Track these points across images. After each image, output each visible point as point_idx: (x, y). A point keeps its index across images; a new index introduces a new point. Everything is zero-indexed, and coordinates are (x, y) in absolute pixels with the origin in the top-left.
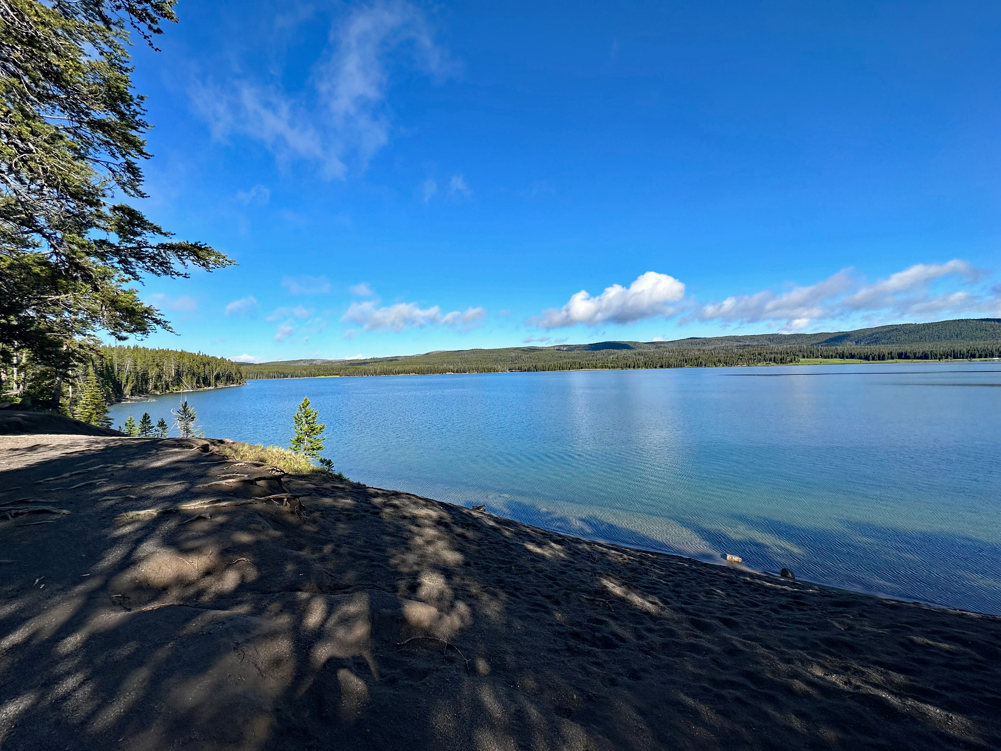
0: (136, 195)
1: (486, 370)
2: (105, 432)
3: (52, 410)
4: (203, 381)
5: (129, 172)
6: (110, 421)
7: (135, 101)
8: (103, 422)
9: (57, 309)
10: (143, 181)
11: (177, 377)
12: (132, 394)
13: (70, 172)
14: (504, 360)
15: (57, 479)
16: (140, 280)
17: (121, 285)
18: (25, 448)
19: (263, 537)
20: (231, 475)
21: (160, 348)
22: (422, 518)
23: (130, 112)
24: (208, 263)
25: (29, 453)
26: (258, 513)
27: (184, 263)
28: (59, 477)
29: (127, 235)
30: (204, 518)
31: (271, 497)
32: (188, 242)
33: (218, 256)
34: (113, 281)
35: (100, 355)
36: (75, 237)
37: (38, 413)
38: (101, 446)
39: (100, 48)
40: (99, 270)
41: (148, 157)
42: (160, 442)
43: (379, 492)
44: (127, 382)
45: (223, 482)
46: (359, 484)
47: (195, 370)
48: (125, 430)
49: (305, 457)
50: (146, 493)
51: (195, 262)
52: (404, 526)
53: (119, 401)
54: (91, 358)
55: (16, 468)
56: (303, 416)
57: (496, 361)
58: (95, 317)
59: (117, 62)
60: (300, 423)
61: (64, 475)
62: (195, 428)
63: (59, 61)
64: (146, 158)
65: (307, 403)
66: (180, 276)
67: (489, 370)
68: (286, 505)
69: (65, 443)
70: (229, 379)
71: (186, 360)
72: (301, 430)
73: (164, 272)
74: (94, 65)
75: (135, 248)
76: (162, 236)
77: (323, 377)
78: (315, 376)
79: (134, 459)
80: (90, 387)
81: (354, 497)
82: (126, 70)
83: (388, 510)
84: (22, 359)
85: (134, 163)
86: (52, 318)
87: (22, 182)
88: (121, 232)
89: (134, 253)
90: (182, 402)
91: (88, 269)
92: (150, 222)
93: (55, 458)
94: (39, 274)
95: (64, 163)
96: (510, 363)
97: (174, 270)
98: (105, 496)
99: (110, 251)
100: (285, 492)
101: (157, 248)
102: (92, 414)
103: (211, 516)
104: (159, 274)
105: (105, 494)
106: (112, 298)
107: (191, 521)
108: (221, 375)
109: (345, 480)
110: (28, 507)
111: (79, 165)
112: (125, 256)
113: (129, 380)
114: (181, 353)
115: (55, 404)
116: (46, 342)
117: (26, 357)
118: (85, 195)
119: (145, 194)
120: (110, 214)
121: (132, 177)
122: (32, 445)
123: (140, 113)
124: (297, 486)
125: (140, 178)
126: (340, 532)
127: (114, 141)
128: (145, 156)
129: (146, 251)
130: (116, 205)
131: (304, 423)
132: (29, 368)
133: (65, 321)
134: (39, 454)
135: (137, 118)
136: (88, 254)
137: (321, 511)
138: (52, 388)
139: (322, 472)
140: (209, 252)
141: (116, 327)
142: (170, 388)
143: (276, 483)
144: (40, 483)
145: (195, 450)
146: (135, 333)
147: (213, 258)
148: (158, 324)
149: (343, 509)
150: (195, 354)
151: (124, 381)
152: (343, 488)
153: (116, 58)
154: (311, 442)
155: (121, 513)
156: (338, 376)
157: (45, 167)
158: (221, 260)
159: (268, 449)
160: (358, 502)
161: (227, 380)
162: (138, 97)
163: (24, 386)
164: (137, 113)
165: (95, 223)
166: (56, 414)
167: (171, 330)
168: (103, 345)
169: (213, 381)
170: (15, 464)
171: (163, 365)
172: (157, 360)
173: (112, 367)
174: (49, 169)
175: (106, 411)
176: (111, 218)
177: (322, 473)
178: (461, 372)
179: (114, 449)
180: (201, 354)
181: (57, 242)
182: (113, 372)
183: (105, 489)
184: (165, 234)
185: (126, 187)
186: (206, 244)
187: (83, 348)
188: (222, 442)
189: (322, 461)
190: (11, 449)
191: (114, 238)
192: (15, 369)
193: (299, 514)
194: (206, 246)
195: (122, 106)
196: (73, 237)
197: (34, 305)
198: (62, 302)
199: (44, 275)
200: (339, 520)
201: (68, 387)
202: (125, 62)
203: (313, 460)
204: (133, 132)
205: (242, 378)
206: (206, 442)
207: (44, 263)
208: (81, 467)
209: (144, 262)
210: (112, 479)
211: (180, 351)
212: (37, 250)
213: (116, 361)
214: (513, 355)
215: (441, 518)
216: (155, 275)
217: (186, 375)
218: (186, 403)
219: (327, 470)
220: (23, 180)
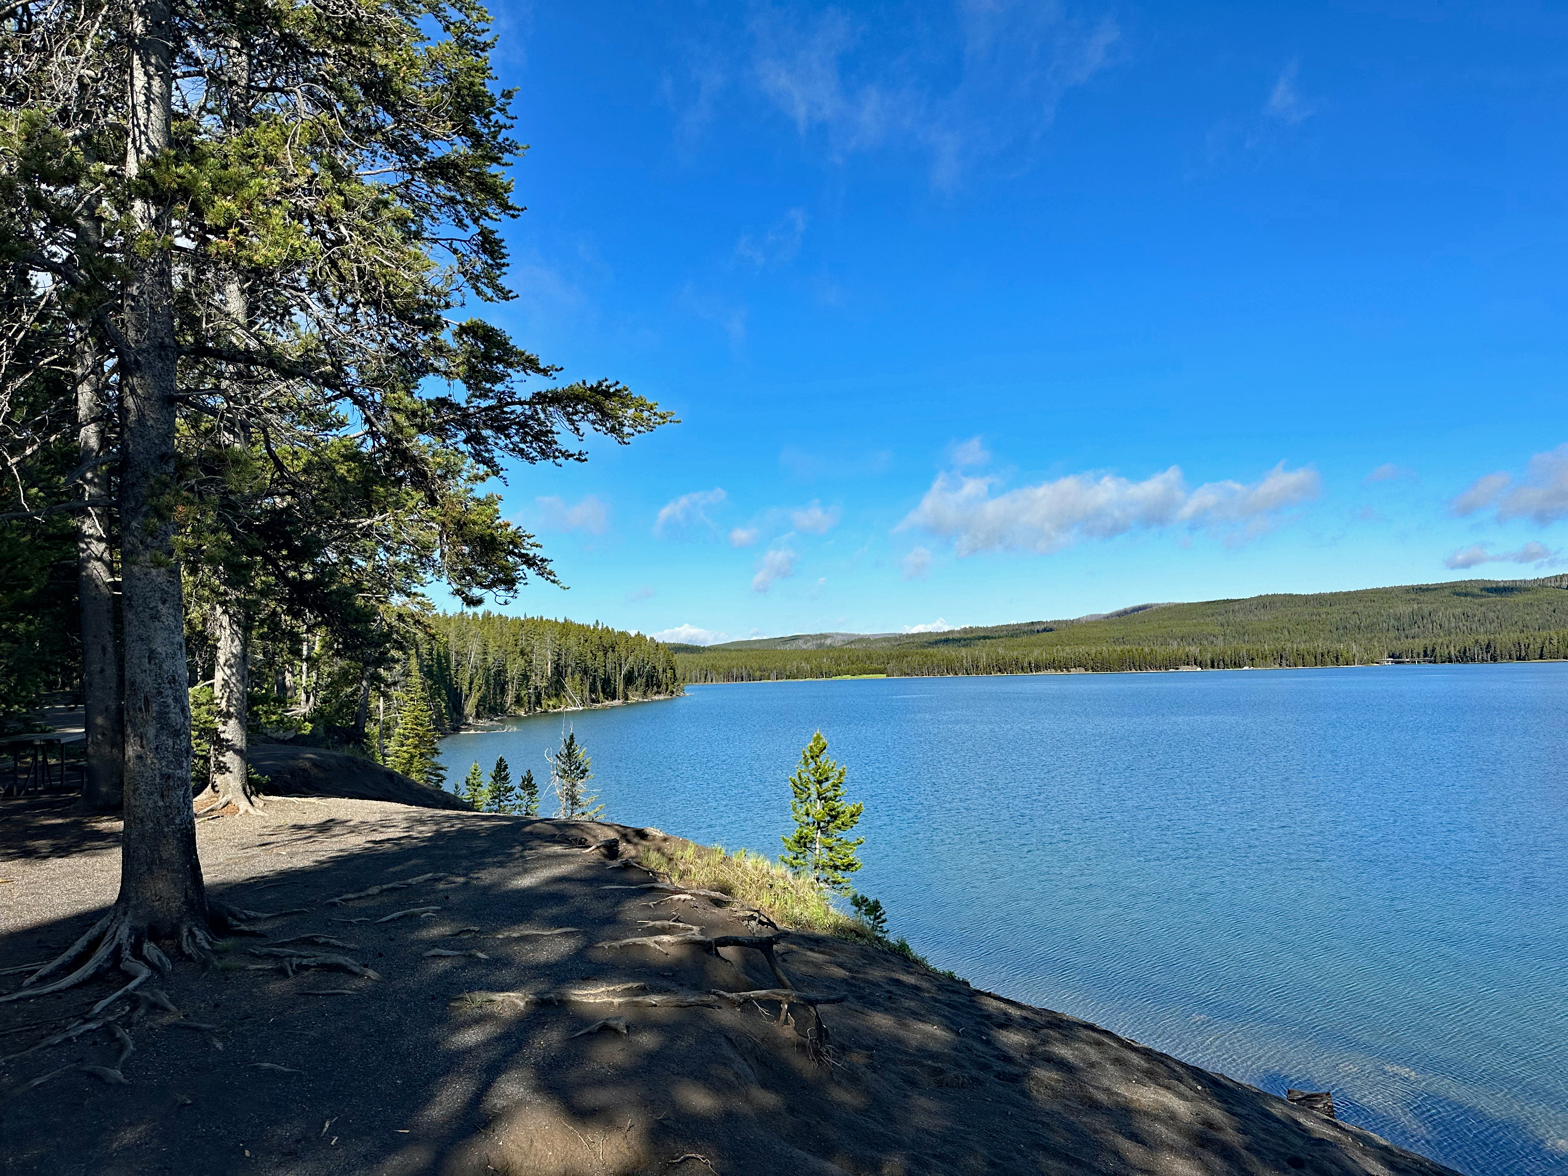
0: (495, 298)
1: (1309, 659)
2: (434, 799)
3: (354, 747)
4: (602, 687)
5: (484, 252)
6: (441, 772)
7: (498, 105)
8: (431, 774)
9: (369, 544)
10: (508, 265)
11: (555, 678)
12: (478, 716)
13: (397, 268)
14: (1370, 627)
15: (360, 898)
16: (501, 473)
17: (474, 487)
18: (314, 826)
19: (738, 1104)
20: (666, 923)
21: (529, 616)
22: (1146, 1114)
23: (489, 128)
24: (622, 425)
25: (320, 837)
26: (722, 1031)
27: (577, 430)
28: (363, 894)
29: (481, 382)
30: (615, 1031)
31: (752, 994)
32: (584, 383)
33: (641, 406)
34: (461, 482)
35: (430, 635)
36: (402, 396)
37: (334, 753)
38: (427, 830)
39: (444, 18)
40: (438, 460)
41: (516, 213)
42: (528, 829)
43: (1012, 1011)
44: (470, 689)
45: (650, 941)
46: (951, 977)
47: (589, 663)
48: (465, 796)
49: (816, 887)
50: (503, 951)
51: (597, 426)
52: (1096, 1131)
53: (456, 730)
54: (414, 640)
55: (301, 865)
56: (812, 778)
57: (1343, 629)
58: (426, 556)
59: (471, 36)
60: (805, 796)
61: (370, 892)
62: (587, 794)
63: (387, 57)
64: (513, 216)
65: (821, 746)
66: (571, 459)
67: (1320, 659)
68: (786, 1022)
69: (372, 819)
70: (652, 682)
71: (572, 641)
72: (808, 815)
73: (543, 452)
74: (435, 54)
75: (491, 408)
76: (539, 376)
77: (849, 677)
78: (828, 674)
79: (482, 866)
80: (412, 699)
81: (945, 1016)
82: (485, 47)
83: (1045, 1074)
84: (314, 644)
85: (493, 232)
86: (360, 563)
87: (329, 305)
88: (471, 377)
89: (491, 419)
90: (564, 736)
91: (421, 460)
92: (520, 348)
93: (356, 851)
94: (345, 477)
95: (388, 253)
96: (1392, 634)
97: (560, 447)
98: (434, 947)
99: (453, 420)
100: (784, 987)
101: (530, 403)
102: (412, 757)
103: (627, 1027)
104: (533, 458)
105: (433, 943)
106: (458, 516)
107: (590, 1033)
108: (636, 674)
109: (916, 962)
110: (318, 954)
111: (413, 250)
112: (477, 427)
113: (474, 684)
114: (564, 624)
115: (357, 736)
116: (353, 613)
117: (320, 641)
118: (417, 310)
119: (511, 291)
120: (453, 344)
121: (490, 262)
122: (324, 820)
123: (505, 127)
124: (804, 969)
125: (502, 261)
126: (921, 1120)
127: (462, 195)
128: (511, 212)
129: (512, 412)
130: (464, 324)
131: (814, 796)
132: (324, 663)
133: (380, 567)
134: (333, 840)
135: (500, 139)
136: (422, 429)
137: (868, 1048)
138: (355, 702)
139: (859, 933)
140: (622, 397)
141: (464, 578)
142: (543, 702)
143: (760, 957)
144: (335, 904)
145: (592, 853)
146: (495, 589)
147: (631, 412)
148: (530, 566)
149: (924, 1052)
150: (589, 626)
151: (465, 688)
152: (917, 988)
153: (469, 30)
154: (831, 849)
155: (461, 991)
156: (884, 676)
157: (362, 265)
158: (646, 414)
159: (735, 860)
160: (958, 1034)
161: (647, 686)
162: (503, 96)
163: (315, 696)
164: (501, 127)
165: (432, 365)
166: (360, 757)
167: (552, 578)
168: (435, 612)
169: (620, 688)
170: (299, 857)
171: (532, 652)
172: (522, 643)
173: (448, 660)
174: (368, 267)
175: (436, 752)
176: (455, 351)
177: (858, 935)
178: (1226, 666)
179: (450, 838)
180: (600, 627)
181: (375, 412)
182: (448, 668)
183: (436, 932)
184: (545, 372)
185: (479, 285)
186: (617, 383)
187: (404, 621)
188: (642, 835)
189: (858, 902)
190: (294, 826)
191: (459, 393)
192: (305, 666)
193: (817, 1053)
194: (619, 387)
195: (476, 120)
196: (400, 398)
197: (335, 539)
198: (376, 530)
199: (351, 479)
200: (912, 1082)
201: (378, 700)
202: (483, 31)
203: (834, 897)
204: (494, 169)
205: (675, 679)
206: (612, 835)
207: (354, 456)
208: (395, 876)
209: (508, 436)
210: (447, 911)
211: (561, 620)
212: (342, 432)
213: (454, 645)
214: (1404, 609)
215: (1209, 1124)
216: (526, 462)
217: (573, 674)
218: (572, 737)
219: (869, 927)
220: (329, 300)
